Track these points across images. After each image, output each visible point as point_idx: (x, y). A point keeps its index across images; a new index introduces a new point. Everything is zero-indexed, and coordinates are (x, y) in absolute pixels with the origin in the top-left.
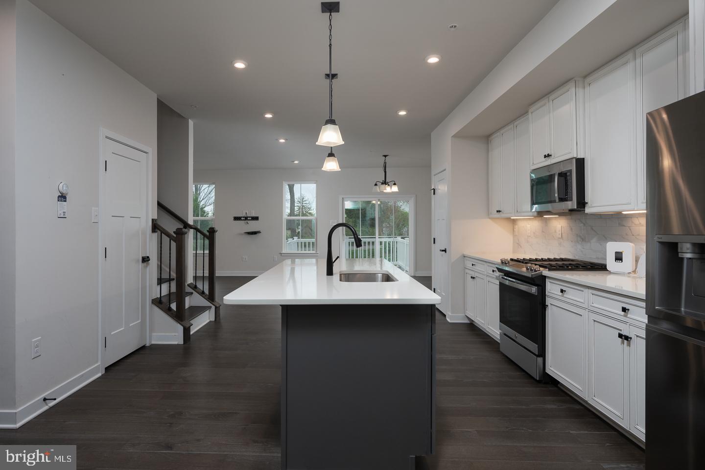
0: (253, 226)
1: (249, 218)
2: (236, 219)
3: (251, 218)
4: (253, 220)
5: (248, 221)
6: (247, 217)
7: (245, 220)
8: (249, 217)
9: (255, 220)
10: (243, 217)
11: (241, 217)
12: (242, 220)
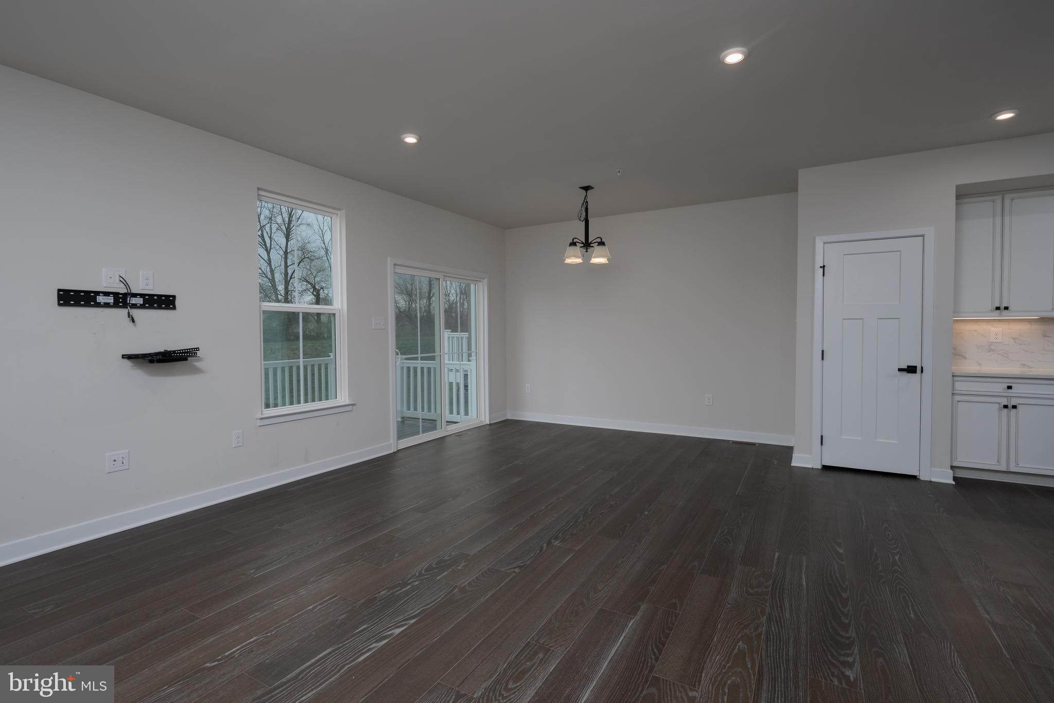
1: (132, 301)
2: (68, 298)
3: (142, 302)
4: (151, 307)
5: (132, 313)
6: (125, 296)
7: (118, 306)
8: (133, 296)
9: (159, 307)
10: (107, 294)
11: (97, 293)
12: (98, 305)
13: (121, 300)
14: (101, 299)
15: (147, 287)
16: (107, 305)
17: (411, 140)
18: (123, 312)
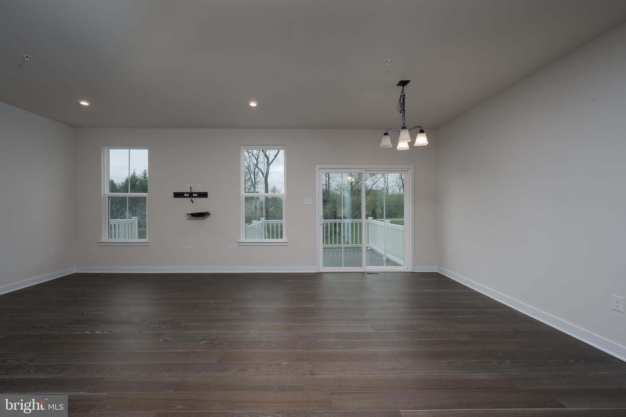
0: (199, 205)
1: (194, 195)
2: (178, 195)
3: (196, 195)
4: (200, 197)
5: (193, 199)
6: (192, 193)
7: (190, 197)
8: (195, 193)
9: (203, 197)
10: (187, 193)
11: (184, 193)
12: (184, 197)
13: (191, 195)
14: (185, 195)
15: (199, 190)
16: (187, 197)
17: (253, 104)
18: (190, 199)
